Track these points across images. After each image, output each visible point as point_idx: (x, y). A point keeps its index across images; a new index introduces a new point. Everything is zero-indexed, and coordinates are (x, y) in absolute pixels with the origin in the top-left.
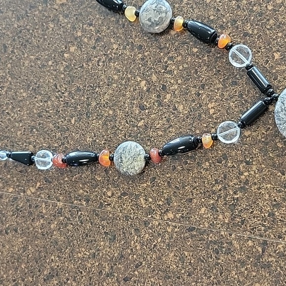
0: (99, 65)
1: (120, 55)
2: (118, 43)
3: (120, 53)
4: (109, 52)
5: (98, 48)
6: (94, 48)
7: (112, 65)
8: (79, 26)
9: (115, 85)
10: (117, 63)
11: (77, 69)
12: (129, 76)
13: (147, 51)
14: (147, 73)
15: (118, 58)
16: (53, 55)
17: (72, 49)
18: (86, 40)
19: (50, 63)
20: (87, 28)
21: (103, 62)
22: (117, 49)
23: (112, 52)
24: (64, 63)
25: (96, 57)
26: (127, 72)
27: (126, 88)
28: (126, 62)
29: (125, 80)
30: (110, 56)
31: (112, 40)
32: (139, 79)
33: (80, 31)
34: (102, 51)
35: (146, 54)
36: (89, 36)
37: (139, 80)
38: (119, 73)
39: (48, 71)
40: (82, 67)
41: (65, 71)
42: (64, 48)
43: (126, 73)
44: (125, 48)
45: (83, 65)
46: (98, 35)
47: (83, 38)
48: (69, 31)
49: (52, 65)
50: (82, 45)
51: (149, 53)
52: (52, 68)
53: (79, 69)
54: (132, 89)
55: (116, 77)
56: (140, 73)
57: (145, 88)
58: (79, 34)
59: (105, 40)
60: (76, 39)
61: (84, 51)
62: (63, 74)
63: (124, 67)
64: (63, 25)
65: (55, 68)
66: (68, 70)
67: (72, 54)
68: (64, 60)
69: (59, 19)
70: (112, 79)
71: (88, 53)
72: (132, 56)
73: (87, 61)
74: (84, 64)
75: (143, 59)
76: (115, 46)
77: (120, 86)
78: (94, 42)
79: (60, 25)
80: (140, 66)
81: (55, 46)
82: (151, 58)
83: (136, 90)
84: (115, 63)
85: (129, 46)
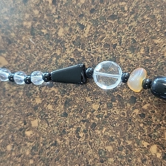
0: (79, 137)
1: (106, 117)
2: (98, 100)
3: (106, 114)
4: (88, 116)
5: (71, 114)
6: (66, 115)
7: (99, 132)
8: (35, 91)
9: (111, 160)
10: (105, 129)
11: (49, 148)
12: (130, 143)
13: (145, 103)
14: (156, 134)
15: (104, 122)
16: (10, 137)
17: (35, 123)
18: (50, 107)
19: (9, 148)
20: (47, 91)
21: (85, 131)
22: (99, 109)
23: (94, 115)
24: (29, 144)
25: (72, 126)
26: (124, 138)
27: (129, 161)
28: (118, 125)
29: (124, 150)
30: (92, 121)
31: (88, 99)
32: (146, 144)
33: (38, 96)
34: (78, 117)
35: (145, 107)
36: (52, 100)
37: (145, 146)
38: (112, 143)
39: (10, 159)
40: (55, 144)
41: (33, 154)
42: (23, 124)
43: (123, 140)
44: (110, 106)
45: (56, 142)
46: (66, 96)
47: (45, 105)
48: (23, 100)
49: (12, 151)
50: (47, 115)
51: (149, 105)
52: (13, 154)
53: (52, 147)
54: (139, 160)
55: (110, 149)
56: (145, 135)
57: (159, 155)
58: (38, 101)
59: (77, 102)
60: (35, 108)
61: (52, 122)
62: (32, 158)
63: (117, 132)
64: (12, 94)
65: (18, 153)
66: (38, 152)
67: (36, 130)
68: (26, 140)
69: (4, 88)
70: (105, 152)
71: (58, 124)
72: (124, 114)
73: (61, 135)
74: (58, 140)
75: (142, 116)
76: (95, 107)
77: (119, 160)
78: (62, 107)
79: (9, 95)
80: (142, 125)
81: (9, 123)
82: (154, 112)
83: (145, 160)
84: (101, 129)
85: (115, 101)
